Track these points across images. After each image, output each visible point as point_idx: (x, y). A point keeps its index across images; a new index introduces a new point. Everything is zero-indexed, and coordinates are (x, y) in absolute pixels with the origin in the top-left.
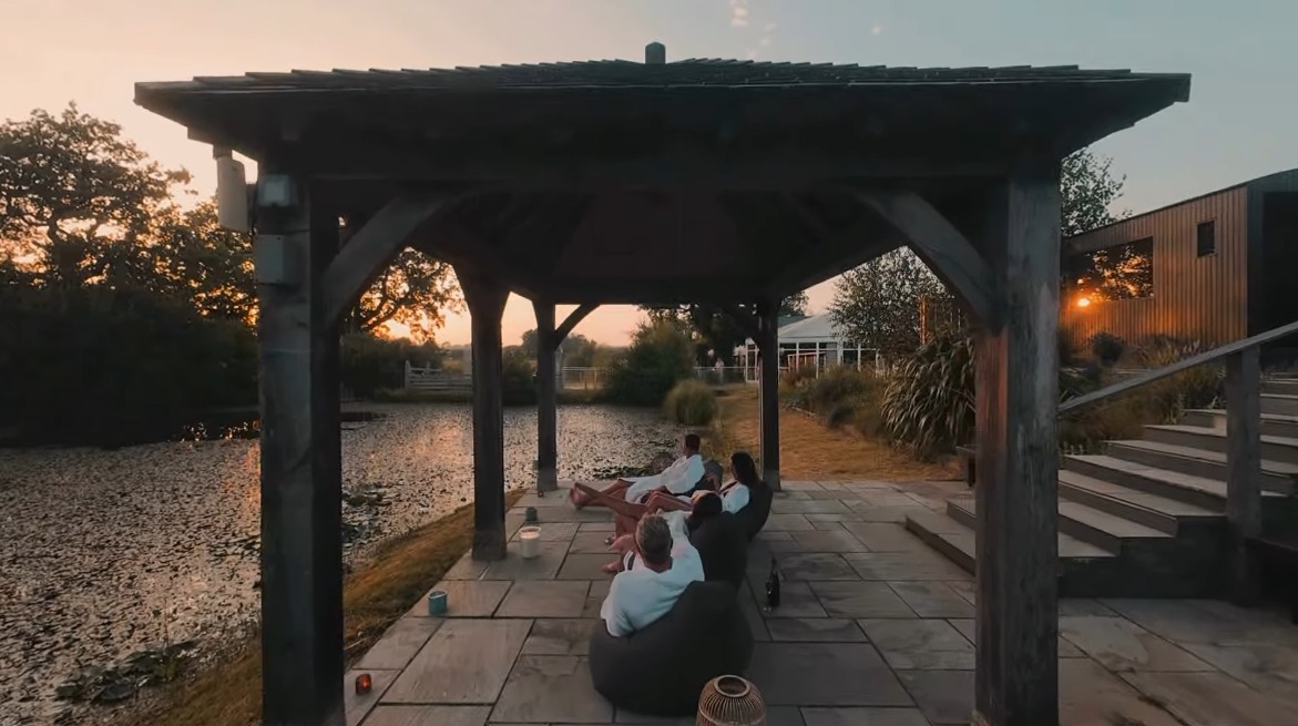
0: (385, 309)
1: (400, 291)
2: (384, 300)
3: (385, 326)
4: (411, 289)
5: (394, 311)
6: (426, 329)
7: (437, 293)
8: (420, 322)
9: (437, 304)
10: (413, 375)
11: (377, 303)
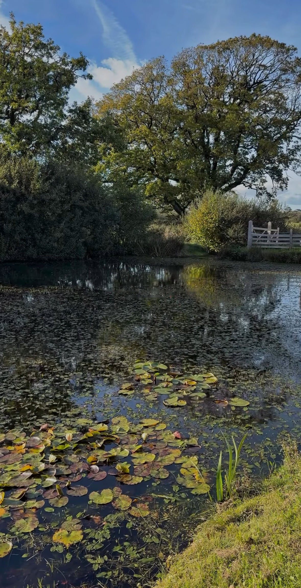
0: (235, 175)
1: (249, 156)
2: (235, 167)
3: (233, 192)
4: (258, 155)
5: (244, 177)
6: (270, 191)
7: (282, 156)
8: (265, 185)
9: (281, 167)
10: (256, 234)
11: (229, 169)
